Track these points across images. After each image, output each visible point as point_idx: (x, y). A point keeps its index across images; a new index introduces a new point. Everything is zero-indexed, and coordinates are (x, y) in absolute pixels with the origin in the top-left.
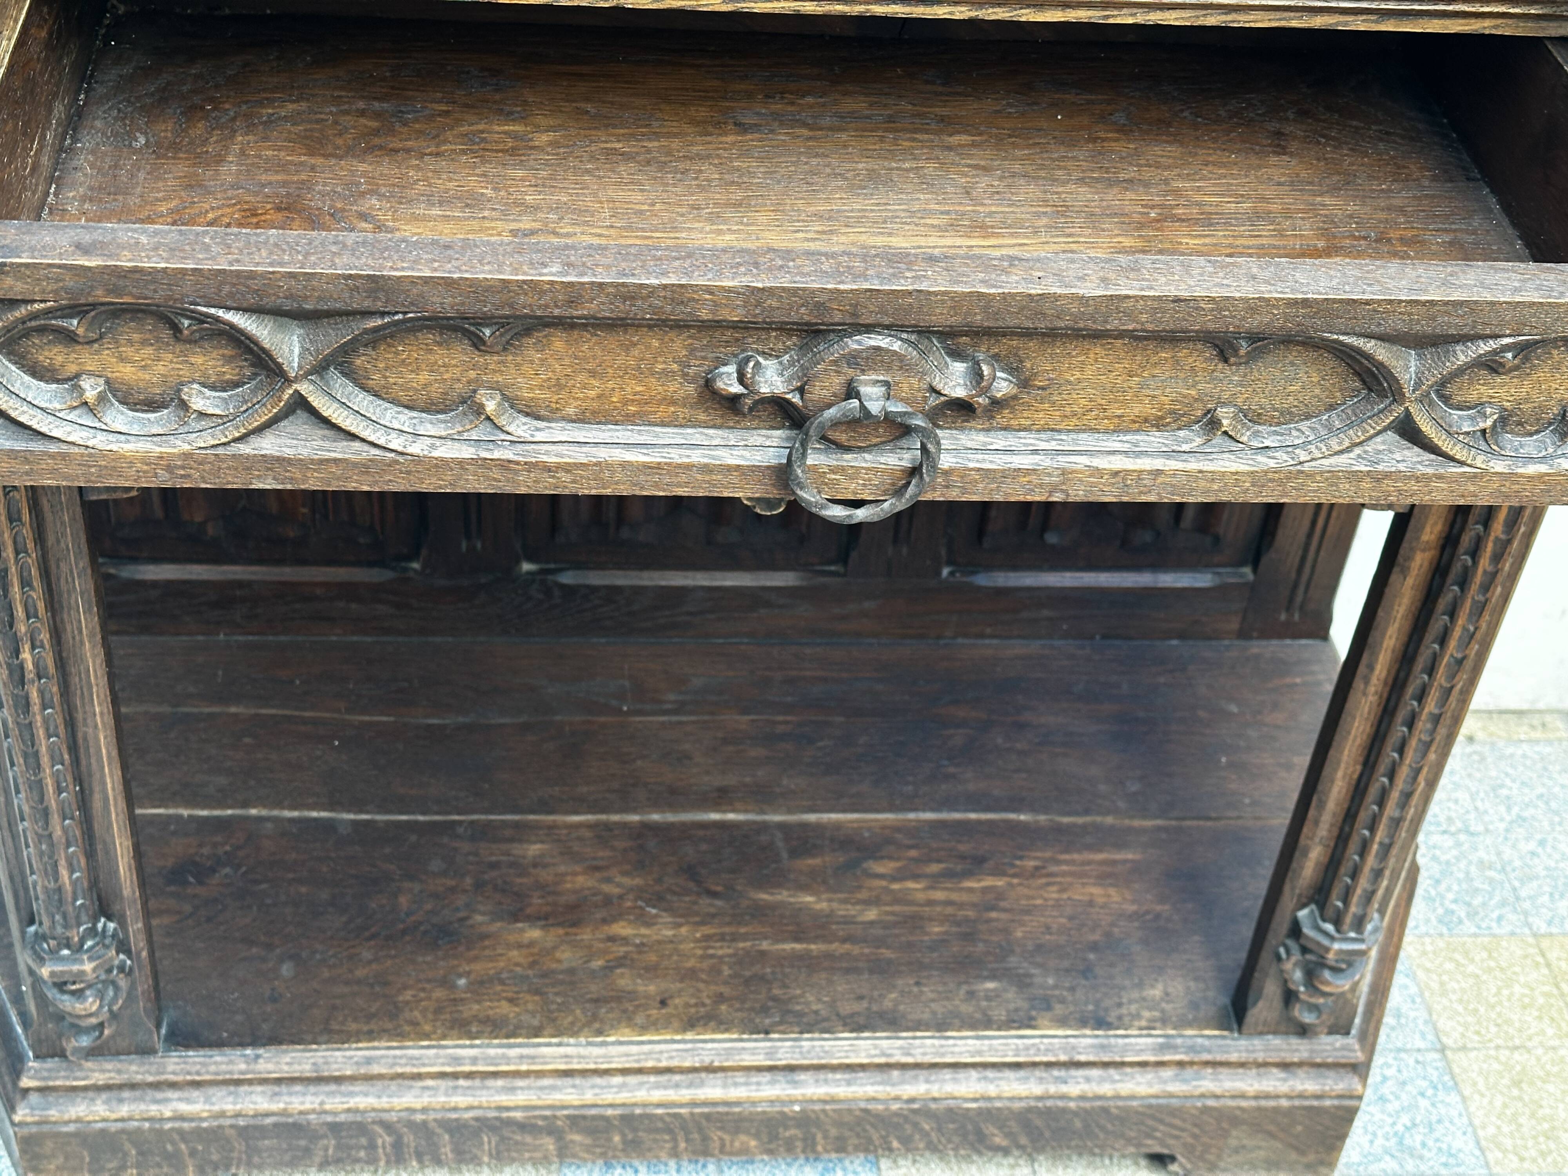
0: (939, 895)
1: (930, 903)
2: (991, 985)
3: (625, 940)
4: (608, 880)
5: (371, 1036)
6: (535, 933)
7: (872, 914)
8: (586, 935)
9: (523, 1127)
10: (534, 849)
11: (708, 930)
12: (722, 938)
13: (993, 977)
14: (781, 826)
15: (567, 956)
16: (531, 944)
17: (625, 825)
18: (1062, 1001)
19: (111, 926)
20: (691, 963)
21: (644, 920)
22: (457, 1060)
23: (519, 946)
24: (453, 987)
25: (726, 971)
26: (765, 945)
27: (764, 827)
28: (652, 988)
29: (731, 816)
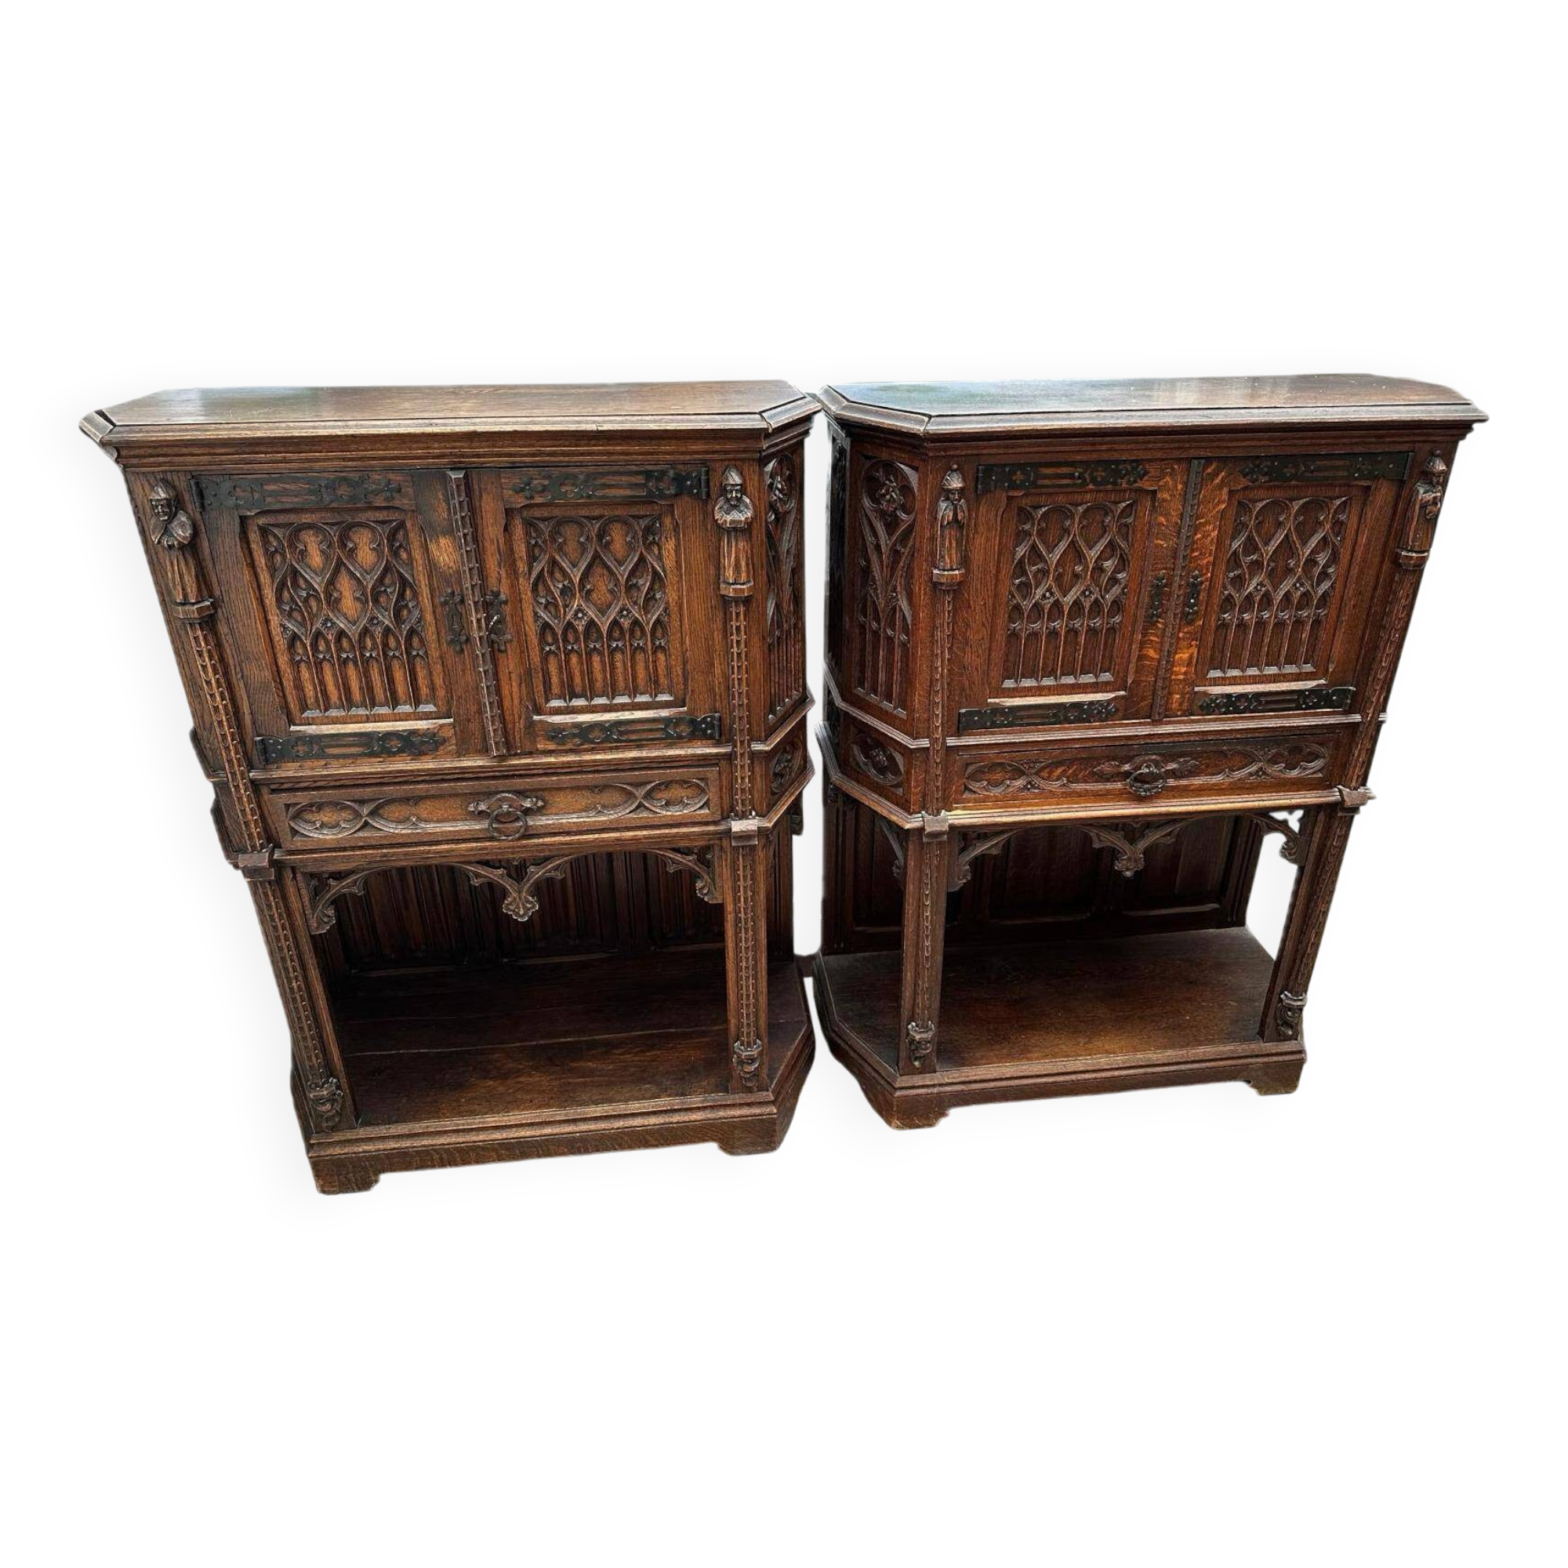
0: (636, 1059)
1: (633, 1061)
2: (648, 1086)
3: (521, 1083)
4: (521, 1064)
5: (429, 1119)
6: (491, 1083)
7: (611, 1067)
8: (509, 1082)
9: (483, 1148)
10: (496, 1056)
11: (552, 1077)
12: (556, 1079)
13: (649, 1083)
14: (585, 1041)
15: (501, 1089)
16: (490, 1086)
17: (530, 1046)
18: (671, 1089)
19: (335, 1080)
20: (544, 1088)
21: (530, 1076)
22: (458, 1125)
23: (484, 1087)
24: (460, 1101)
25: (555, 1089)
26: (571, 1080)
27: (580, 1042)
28: (528, 1097)
29: (569, 1039)
